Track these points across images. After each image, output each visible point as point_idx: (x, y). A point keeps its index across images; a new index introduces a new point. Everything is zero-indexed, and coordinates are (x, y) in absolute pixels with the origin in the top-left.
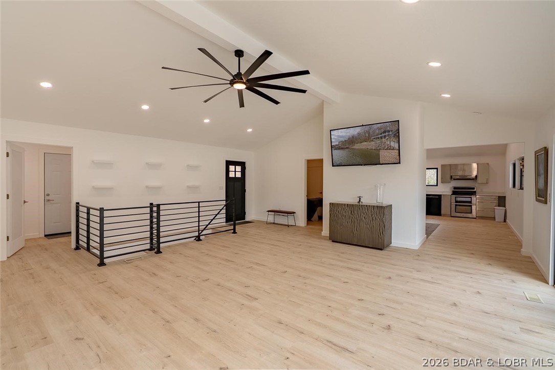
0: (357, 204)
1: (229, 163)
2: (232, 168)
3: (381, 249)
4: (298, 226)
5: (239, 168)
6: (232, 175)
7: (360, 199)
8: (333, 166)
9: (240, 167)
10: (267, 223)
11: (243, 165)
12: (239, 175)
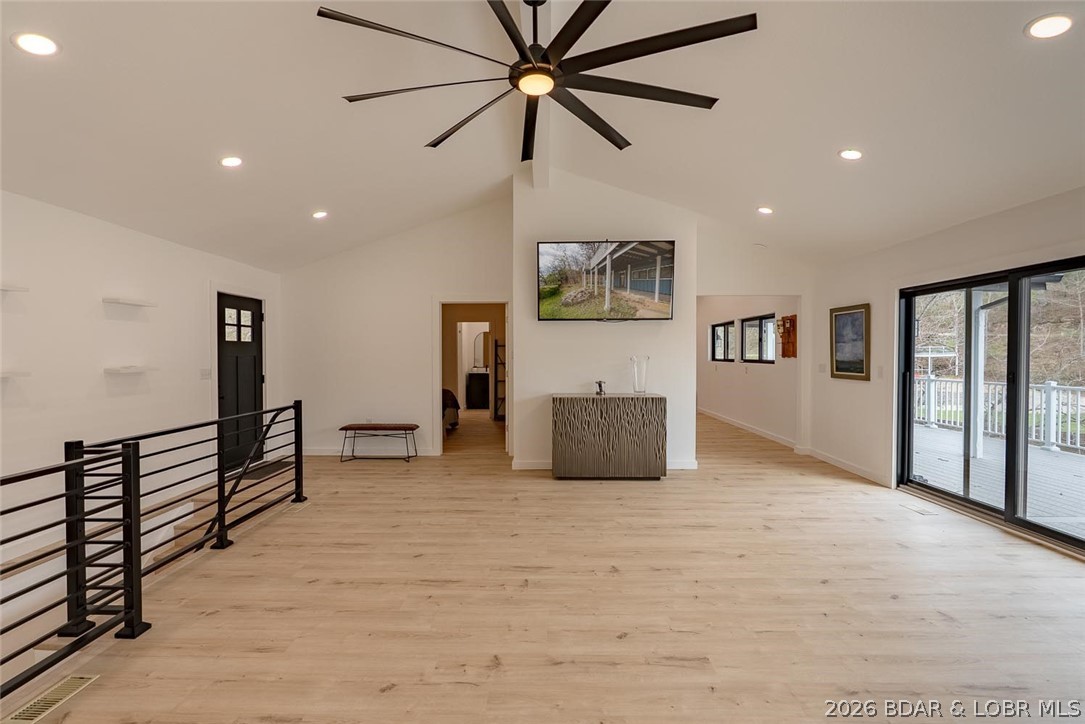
0: (595, 396)
1: (225, 300)
2: (230, 314)
3: (658, 479)
4: (426, 458)
5: (246, 317)
6: (231, 335)
7: (600, 386)
8: (539, 320)
9: (249, 313)
10: (342, 459)
11: (256, 306)
12: (247, 335)
